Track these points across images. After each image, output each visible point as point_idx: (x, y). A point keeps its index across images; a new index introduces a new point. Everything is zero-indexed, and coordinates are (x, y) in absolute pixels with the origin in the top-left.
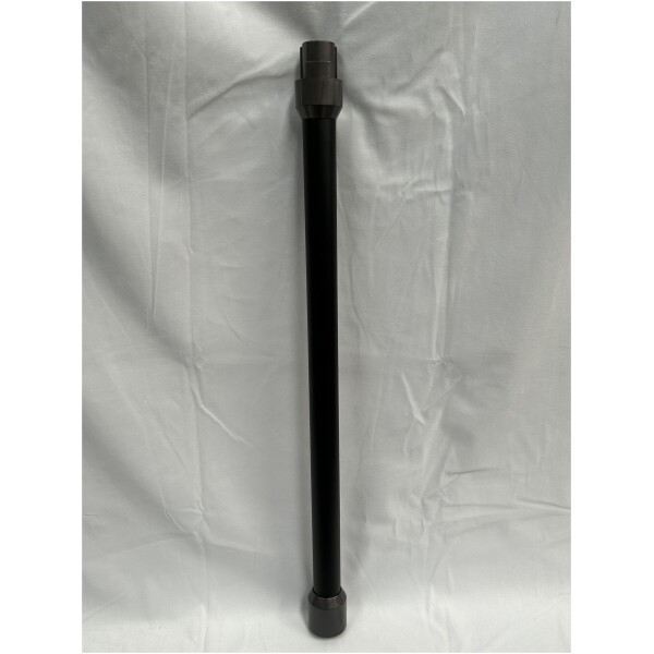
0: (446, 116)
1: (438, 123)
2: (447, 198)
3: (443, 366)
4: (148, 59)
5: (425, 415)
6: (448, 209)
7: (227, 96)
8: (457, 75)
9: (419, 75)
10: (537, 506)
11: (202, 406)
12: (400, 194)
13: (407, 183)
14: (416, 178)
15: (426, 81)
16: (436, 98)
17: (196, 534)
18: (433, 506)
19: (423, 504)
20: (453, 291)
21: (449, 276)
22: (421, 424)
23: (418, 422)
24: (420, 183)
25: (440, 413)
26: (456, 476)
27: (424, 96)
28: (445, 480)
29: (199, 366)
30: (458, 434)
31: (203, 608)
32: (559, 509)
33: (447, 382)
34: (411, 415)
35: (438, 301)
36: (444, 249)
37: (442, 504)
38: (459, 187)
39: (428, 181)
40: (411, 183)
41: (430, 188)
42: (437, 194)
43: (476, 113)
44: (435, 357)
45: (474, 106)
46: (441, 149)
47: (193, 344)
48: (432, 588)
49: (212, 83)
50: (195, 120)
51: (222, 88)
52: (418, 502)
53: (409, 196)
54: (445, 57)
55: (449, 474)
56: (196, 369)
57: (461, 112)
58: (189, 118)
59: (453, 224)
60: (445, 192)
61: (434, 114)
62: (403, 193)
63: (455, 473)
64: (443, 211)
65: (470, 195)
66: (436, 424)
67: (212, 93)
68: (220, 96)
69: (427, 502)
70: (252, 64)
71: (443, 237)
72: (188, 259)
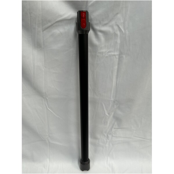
0: (118, 33)
1: (116, 35)
2: (117, 57)
3: (114, 102)
4: (30, 14)
5: (109, 114)
6: (117, 60)
7: (54, 25)
8: (122, 21)
9: (111, 21)
10: (138, 138)
11: (48, 108)
12: (104, 54)
13: (106, 52)
14: (109, 50)
15: (113, 23)
16: (116, 28)
17: (47, 140)
18: (110, 136)
19: (107, 135)
20: (118, 82)
21: (117, 78)
22: (107, 116)
23: (107, 115)
24: (110, 52)
25: (113, 113)
26: (116, 129)
27: (112, 27)
28: (113, 130)
29: (47, 98)
30: (117, 119)
31: (48, 159)
32: (144, 139)
33: (115, 106)
34: (105, 114)
35: (114, 85)
36: (116, 71)
37: (112, 136)
38: (121, 54)
39: (112, 51)
40: (107, 51)
41: (113, 53)
42: (114, 55)
43: (127, 33)
44: (112, 99)
45: (127, 30)
46: (116, 42)
47: (45, 92)
48: (109, 158)
49: (49, 21)
50: (45, 32)
51: (52, 23)
52: (106, 135)
53: (106, 55)
54: (119, 16)
55: (115, 128)
56: (46, 99)
57: (123, 32)
58: (43, 31)
59: (119, 64)
60: (117, 55)
61: (115, 32)
62: (105, 54)
63: (116, 128)
64: (116, 60)
65: (124, 56)
66: (112, 116)
67: (49, 24)
68: (52, 25)
69: (108, 135)
70: (61, 16)
71: (116, 67)
72: (43, 70)
